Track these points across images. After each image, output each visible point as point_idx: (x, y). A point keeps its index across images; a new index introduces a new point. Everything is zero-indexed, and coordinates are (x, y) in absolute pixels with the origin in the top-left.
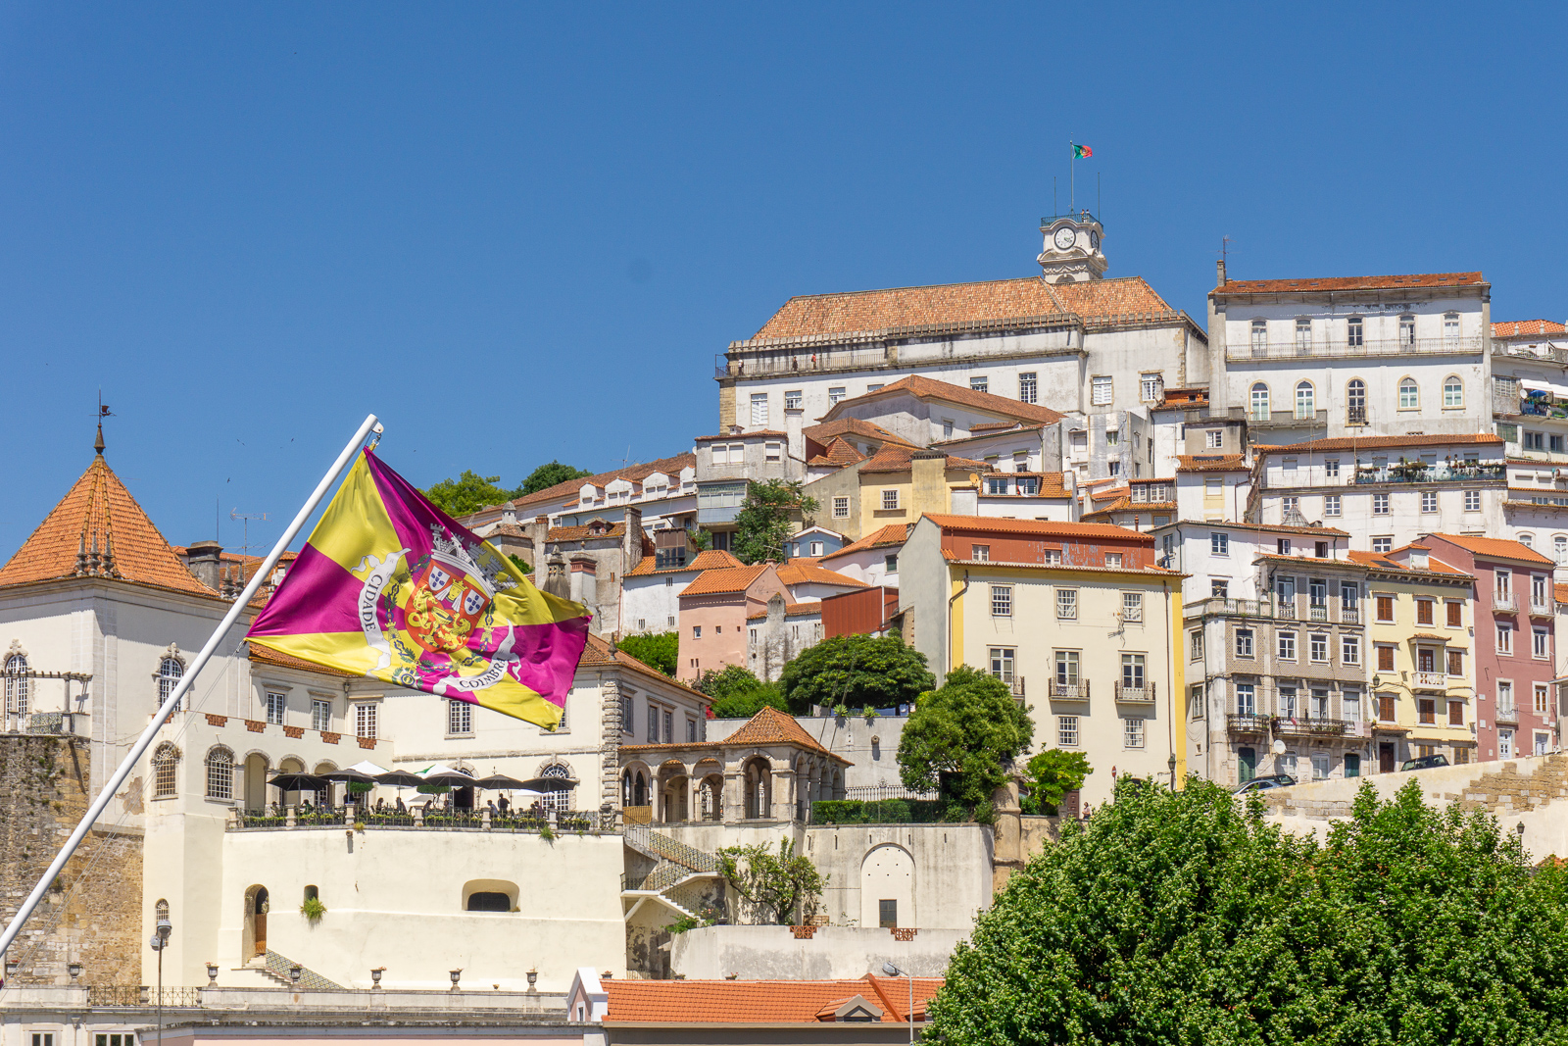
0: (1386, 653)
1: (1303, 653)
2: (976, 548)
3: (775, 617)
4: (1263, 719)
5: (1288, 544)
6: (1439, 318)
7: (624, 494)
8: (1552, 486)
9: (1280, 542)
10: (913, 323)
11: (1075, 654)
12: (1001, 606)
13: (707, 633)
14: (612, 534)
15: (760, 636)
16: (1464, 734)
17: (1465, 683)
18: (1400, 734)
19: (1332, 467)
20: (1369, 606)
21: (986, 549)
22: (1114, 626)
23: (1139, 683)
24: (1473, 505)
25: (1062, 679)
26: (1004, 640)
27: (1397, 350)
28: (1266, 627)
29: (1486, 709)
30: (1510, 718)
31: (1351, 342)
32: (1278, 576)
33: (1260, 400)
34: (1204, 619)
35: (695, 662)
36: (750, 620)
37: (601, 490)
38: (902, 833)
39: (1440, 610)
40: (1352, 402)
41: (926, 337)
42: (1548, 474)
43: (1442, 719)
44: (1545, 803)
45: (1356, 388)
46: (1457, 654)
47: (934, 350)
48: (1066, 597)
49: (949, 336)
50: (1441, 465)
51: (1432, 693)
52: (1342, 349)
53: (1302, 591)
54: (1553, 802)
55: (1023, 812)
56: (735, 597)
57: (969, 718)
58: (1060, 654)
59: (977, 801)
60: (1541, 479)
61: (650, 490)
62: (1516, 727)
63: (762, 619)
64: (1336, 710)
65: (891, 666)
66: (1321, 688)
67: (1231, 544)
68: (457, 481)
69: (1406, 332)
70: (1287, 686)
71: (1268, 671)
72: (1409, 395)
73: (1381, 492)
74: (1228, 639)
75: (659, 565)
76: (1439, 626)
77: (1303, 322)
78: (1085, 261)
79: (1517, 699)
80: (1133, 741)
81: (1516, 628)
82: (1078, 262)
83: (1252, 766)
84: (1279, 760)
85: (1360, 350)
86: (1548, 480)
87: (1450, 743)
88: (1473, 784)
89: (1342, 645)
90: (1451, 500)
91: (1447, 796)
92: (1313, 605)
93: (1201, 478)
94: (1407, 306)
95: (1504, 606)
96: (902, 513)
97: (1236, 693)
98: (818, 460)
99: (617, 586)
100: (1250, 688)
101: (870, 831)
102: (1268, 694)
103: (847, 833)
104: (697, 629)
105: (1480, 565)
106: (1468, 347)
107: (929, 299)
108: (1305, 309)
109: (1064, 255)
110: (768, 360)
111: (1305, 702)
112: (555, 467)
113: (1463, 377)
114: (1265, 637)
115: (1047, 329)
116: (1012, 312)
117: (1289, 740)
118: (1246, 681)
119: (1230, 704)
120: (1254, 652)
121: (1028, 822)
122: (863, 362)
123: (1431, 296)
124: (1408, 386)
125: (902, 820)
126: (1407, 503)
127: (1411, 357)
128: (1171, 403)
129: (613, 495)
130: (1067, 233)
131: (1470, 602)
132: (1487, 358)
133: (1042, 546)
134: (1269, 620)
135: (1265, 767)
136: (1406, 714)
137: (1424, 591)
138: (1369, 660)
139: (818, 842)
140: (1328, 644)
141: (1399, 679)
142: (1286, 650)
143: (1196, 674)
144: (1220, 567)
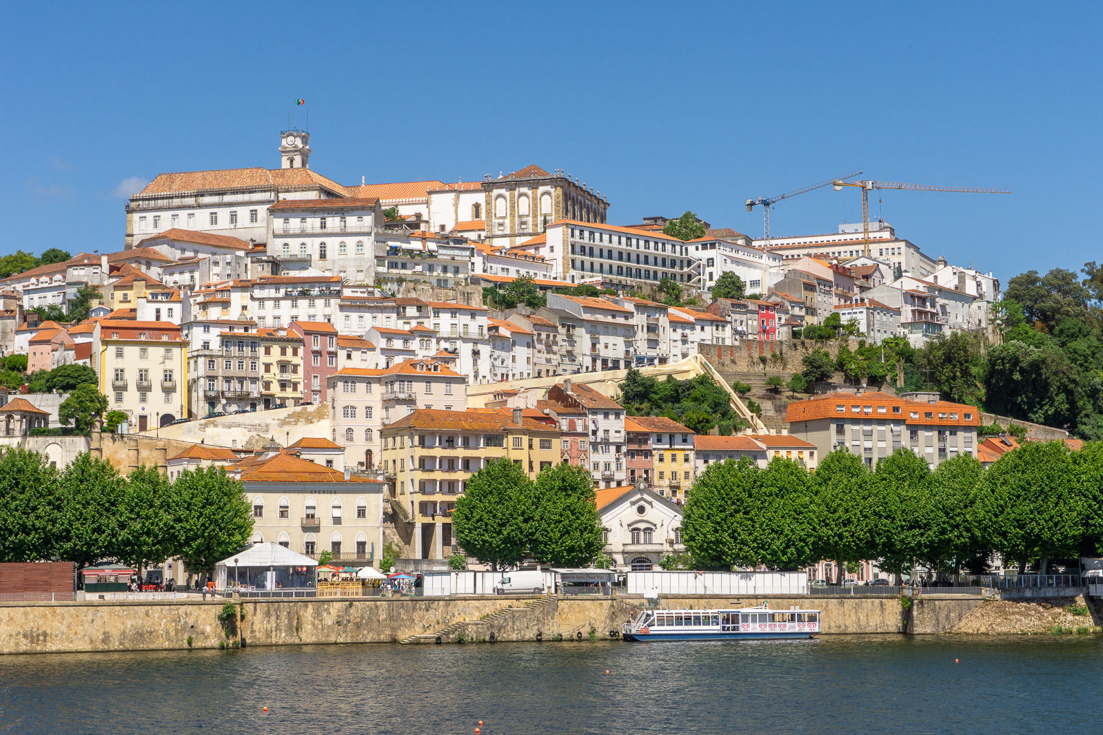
0: (267, 367)
1: (235, 368)
2: (113, 333)
3: (61, 349)
4: (218, 392)
5: (233, 328)
6: (355, 218)
7: (46, 282)
8: (366, 295)
9: (230, 328)
10: (208, 187)
11: (146, 371)
12: (119, 354)
13: (38, 355)
14: (12, 314)
15: (56, 357)
16: (298, 395)
17: (299, 376)
18: (272, 396)
19: (277, 289)
20: (261, 350)
21: (117, 333)
22: (162, 360)
23: (170, 380)
24: (327, 305)
25: (141, 380)
26: (120, 366)
27: (339, 231)
28: (220, 359)
29: (307, 386)
30: (318, 388)
31: (322, 227)
32: (226, 341)
33: (286, 250)
34: (197, 356)
35: (34, 365)
36: (53, 351)
37: (38, 280)
38: (58, 439)
39: (289, 351)
40: (321, 251)
41: (212, 194)
42: (365, 290)
43: (289, 390)
44: (319, 421)
45: (323, 245)
46: (296, 366)
47: (215, 199)
48: (144, 351)
49: (221, 193)
50: (317, 289)
51: (286, 380)
52: (318, 230)
53: (235, 345)
54: (322, 421)
55: (102, 432)
56: (47, 342)
57: (82, 402)
58: (141, 371)
59: (84, 429)
60: (361, 292)
61: (55, 281)
62: (320, 392)
63: (57, 350)
64: (247, 387)
65: (79, 376)
66: (241, 380)
67: (211, 328)
68: (14, 254)
69: (343, 223)
70: (228, 380)
71: (220, 374)
72: (343, 248)
73: (294, 299)
74: (205, 364)
75: (28, 326)
76: (288, 355)
77: (303, 220)
78: (299, 151)
79: (320, 381)
80: (167, 400)
81: (321, 356)
82: (296, 151)
83: (214, 408)
84: (224, 406)
85: (324, 231)
86: (364, 292)
87: (292, 398)
88: (289, 415)
89: (250, 364)
90: (320, 303)
91: (278, 420)
92: (239, 351)
93: (240, 289)
94: (343, 214)
95: (316, 348)
96: (130, 302)
97: (208, 383)
98: (115, 273)
99: (13, 334)
100: (213, 381)
101: (48, 439)
102: (220, 383)
103: (41, 439)
104: (34, 353)
105: (306, 334)
106: (366, 230)
107: (216, 176)
108: (304, 215)
109: (290, 148)
110: (147, 202)
111: (235, 385)
112: (54, 250)
113: (364, 241)
114: (220, 363)
115: (261, 191)
116: (249, 183)
117: (227, 399)
118: (212, 378)
119: (205, 386)
120: (215, 368)
121: (104, 435)
122: (186, 204)
123: (352, 210)
124: (343, 245)
125: (59, 435)
126: (303, 303)
127: (344, 234)
128: (256, 248)
129: (42, 283)
130: (291, 138)
131: (302, 347)
132: (373, 234)
133: (138, 332)
134: (222, 356)
135: (219, 409)
136: (275, 389)
137: (283, 344)
138: (261, 370)
139: (31, 442)
140: (244, 364)
141: (273, 376)
142: (228, 367)
143: (193, 375)
144: (206, 337)
